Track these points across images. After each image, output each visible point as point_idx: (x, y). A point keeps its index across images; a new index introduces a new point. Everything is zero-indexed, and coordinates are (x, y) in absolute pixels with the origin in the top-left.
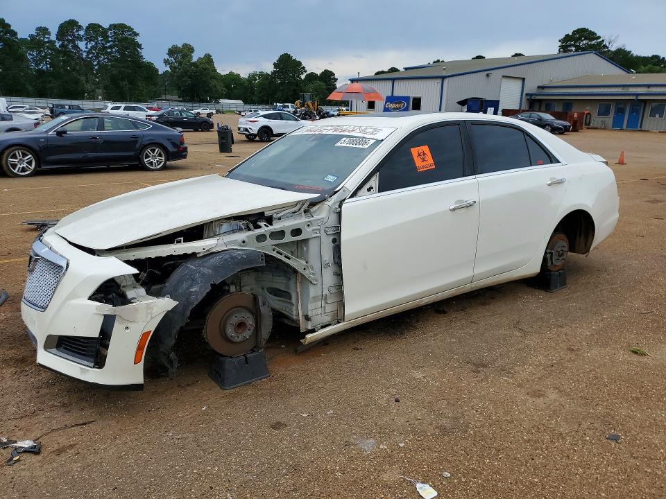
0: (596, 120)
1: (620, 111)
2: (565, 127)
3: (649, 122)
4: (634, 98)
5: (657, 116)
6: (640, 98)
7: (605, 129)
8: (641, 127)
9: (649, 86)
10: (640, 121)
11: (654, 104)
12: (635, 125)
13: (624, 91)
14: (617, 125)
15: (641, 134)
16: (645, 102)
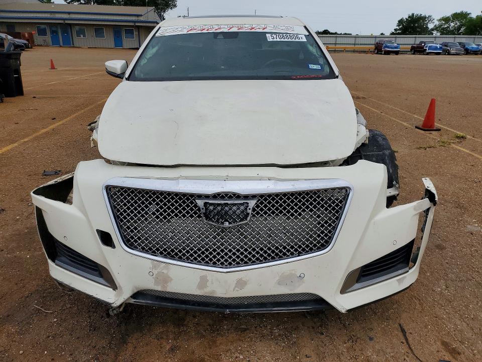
0: (38, 39)
1: (54, 33)
2: (25, 44)
3: (78, 41)
4: (62, 22)
5: (82, 36)
6: (66, 22)
7: (47, 46)
8: (73, 45)
9: (69, 13)
10: (71, 40)
11: (77, 28)
12: (68, 43)
13: (51, 16)
14: (55, 43)
15: (75, 50)
16: (70, 25)
